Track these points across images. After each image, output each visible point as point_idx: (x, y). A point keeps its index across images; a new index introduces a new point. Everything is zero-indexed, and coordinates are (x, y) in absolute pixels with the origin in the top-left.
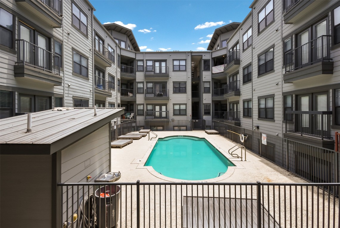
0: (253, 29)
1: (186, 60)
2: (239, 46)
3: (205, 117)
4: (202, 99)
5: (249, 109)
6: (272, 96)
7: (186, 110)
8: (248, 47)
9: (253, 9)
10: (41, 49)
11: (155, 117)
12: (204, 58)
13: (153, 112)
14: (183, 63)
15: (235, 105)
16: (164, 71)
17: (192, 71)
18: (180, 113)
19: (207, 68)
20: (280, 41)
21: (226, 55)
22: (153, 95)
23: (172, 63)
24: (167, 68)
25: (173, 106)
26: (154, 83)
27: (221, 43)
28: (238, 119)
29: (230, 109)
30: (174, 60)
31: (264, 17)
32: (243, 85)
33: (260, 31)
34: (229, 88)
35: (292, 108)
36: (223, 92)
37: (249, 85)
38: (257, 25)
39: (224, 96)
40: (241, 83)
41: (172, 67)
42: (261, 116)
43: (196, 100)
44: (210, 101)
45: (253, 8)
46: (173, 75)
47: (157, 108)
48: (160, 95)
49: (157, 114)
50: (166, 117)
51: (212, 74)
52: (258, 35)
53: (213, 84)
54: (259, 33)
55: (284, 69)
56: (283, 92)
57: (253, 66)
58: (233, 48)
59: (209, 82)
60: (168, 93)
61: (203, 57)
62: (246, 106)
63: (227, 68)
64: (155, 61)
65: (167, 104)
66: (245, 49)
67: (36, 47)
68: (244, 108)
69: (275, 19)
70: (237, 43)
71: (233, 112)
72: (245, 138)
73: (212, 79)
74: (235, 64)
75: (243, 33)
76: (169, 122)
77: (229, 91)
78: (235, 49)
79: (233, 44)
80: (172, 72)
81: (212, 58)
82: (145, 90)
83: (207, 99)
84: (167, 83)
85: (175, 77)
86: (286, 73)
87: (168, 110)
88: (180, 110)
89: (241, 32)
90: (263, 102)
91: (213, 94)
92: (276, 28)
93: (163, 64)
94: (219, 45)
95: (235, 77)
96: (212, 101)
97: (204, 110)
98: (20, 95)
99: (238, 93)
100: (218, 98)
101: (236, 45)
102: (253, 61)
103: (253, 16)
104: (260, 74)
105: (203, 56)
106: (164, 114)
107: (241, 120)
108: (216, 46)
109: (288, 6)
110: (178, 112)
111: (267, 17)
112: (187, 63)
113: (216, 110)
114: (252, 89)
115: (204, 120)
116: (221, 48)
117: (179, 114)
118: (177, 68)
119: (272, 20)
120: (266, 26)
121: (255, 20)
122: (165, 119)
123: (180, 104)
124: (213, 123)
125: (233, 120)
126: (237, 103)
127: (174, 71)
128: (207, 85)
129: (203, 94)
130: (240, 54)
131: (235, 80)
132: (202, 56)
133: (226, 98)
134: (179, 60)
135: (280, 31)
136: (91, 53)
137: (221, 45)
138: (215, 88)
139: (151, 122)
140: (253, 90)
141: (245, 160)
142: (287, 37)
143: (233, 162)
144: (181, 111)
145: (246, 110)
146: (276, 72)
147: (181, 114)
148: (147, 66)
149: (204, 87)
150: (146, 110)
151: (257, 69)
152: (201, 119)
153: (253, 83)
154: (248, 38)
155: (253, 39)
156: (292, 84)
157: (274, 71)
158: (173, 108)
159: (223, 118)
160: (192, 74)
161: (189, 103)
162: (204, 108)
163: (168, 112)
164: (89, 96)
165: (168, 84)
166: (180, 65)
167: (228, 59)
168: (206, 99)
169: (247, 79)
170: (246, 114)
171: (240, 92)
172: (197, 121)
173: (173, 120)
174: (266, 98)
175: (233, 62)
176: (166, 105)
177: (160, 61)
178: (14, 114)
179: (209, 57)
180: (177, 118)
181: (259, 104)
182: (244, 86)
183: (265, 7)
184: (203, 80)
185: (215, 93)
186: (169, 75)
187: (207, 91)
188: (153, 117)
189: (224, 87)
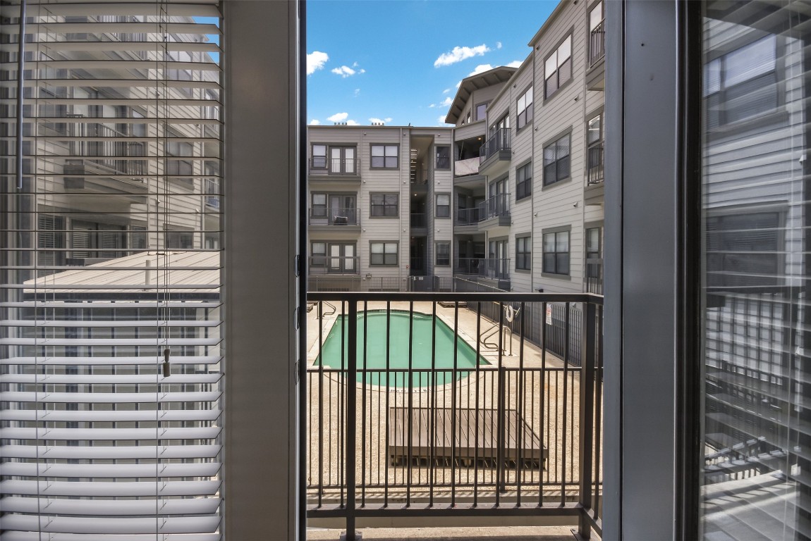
0: (536, 90)
1: (398, 145)
2: (510, 120)
3: (438, 271)
4: (432, 232)
5: (527, 255)
6: (567, 229)
7: (397, 255)
8: (527, 124)
9: (536, 50)
10: (108, 130)
11: (331, 270)
12: (437, 141)
13: (326, 259)
14: (392, 152)
15: (501, 245)
16: (349, 168)
17: (411, 168)
18: (386, 260)
19: (445, 164)
20: (582, 121)
21: (483, 137)
22: (326, 221)
23: (369, 150)
24: (358, 162)
25: (368, 246)
26: (329, 195)
27: (475, 109)
28: (505, 275)
29: (491, 254)
30: (372, 145)
31: (555, 69)
32: (516, 203)
33: (548, 95)
34: (490, 209)
35: (598, 253)
36: (476, 217)
37: (526, 204)
38: (543, 83)
39: (479, 226)
40: (511, 199)
41: (369, 159)
42: (548, 270)
43: (420, 232)
44: (448, 236)
45: (536, 47)
46: (370, 177)
47: (335, 250)
48: (341, 222)
49: (335, 263)
50: (354, 270)
51: (455, 176)
52: (544, 104)
53: (457, 200)
54: (546, 99)
55: (586, 178)
56: (586, 221)
57: (535, 166)
58: (498, 123)
59: (448, 194)
60: (358, 216)
61: (435, 139)
62: (521, 249)
63: (484, 167)
64: (331, 146)
65: (356, 241)
66: (520, 126)
67: (99, 126)
68: (517, 252)
69: (575, 76)
70: (507, 114)
71: (497, 260)
72: (515, 312)
73: (455, 187)
74: (501, 158)
75: (517, 96)
76: (360, 281)
77: (489, 215)
78: (502, 126)
79: (499, 115)
80: (369, 171)
81: (455, 143)
82: (309, 210)
83: (442, 230)
84: (358, 195)
85: (375, 182)
86: (588, 185)
87: (358, 255)
88: (384, 254)
89: (514, 92)
90: (551, 239)
91: (457, 220)
92: (575, 95)
93: (349, 153)
94: (471, 114)
95: (501, 185)
96: (455, 236)
97: (437, 254)
98: (75, 223)
99: (506, 220)
100: (467, 230)
101: (503, 118)
102: (535, 156)
103: (536, 64)
104: (546, 184)
105: (436, 136)
106: (349, 264)
107: (511, 276)
108: (464, 115)
109: (595, 55)
110: (379, 260)
111: (560, 69)
112: (401, 151)
113: (462, 255)
114: (533, 213)
115: (437, 278)
116: (475, 121)
117: (382, 263)
118: (380, 164)
119: (568, 77)
120: (558, 87)
121: (539, 72)
122: (352, 275)
123: (384, 243)
124: (455, 285)
125: (496, 276)
126: (505, 240)
127: (372, 168)
128: (443, 201)
129: (435, 220)
130: (512, 138)
131: (501, 191)
132: (433, 137)
133: (483, 229)
134: (385, 145)
135: (581, 102)
136: (199, 131)
137: (475, 114)
138: (460, 207)
139: (320, 280)
140: (534, 216)
141: (511, 355)
142: (592, 115)
143: (487, 358)
144: (386, 256)
145: (522, 256)
146: (574, 181)
147: (386, 263)
148: (313, 156)
149: (437, 206)
150: (310, 255)
151: (541, 172)
152: (430, 274)
153: (534, 201)
154: (527, 106)
155: (536, 110)
156: (599, 207)
157: (571, 180)
158: (368, 249)
159: (476, 272)
160: (411, 176)
161: (403, 240)
162: (437, 252)
163: (359, 258)
164: (193, 223)
165: (358, 198)
166: (385, 157)
167: (487, 145)
168: (441, 232)
169: (524, 191)
170: (521, 265)
171: (510, 218)
172: (421, 278)
173: (369, 277)
174: (556, 231)
175: (497, 155)
176: (353, 243)
177: (343, 147)
178: (64, 261)
179: (449, 139)
180: (379, 272)
181: (544, 243)
182: (518, 205)
183: (556, 48)
184: (436, 190)
185: (460, 219)
186: (363, 177)
187: (443, 212)
188: (326, 270)
189: (479, 205)
